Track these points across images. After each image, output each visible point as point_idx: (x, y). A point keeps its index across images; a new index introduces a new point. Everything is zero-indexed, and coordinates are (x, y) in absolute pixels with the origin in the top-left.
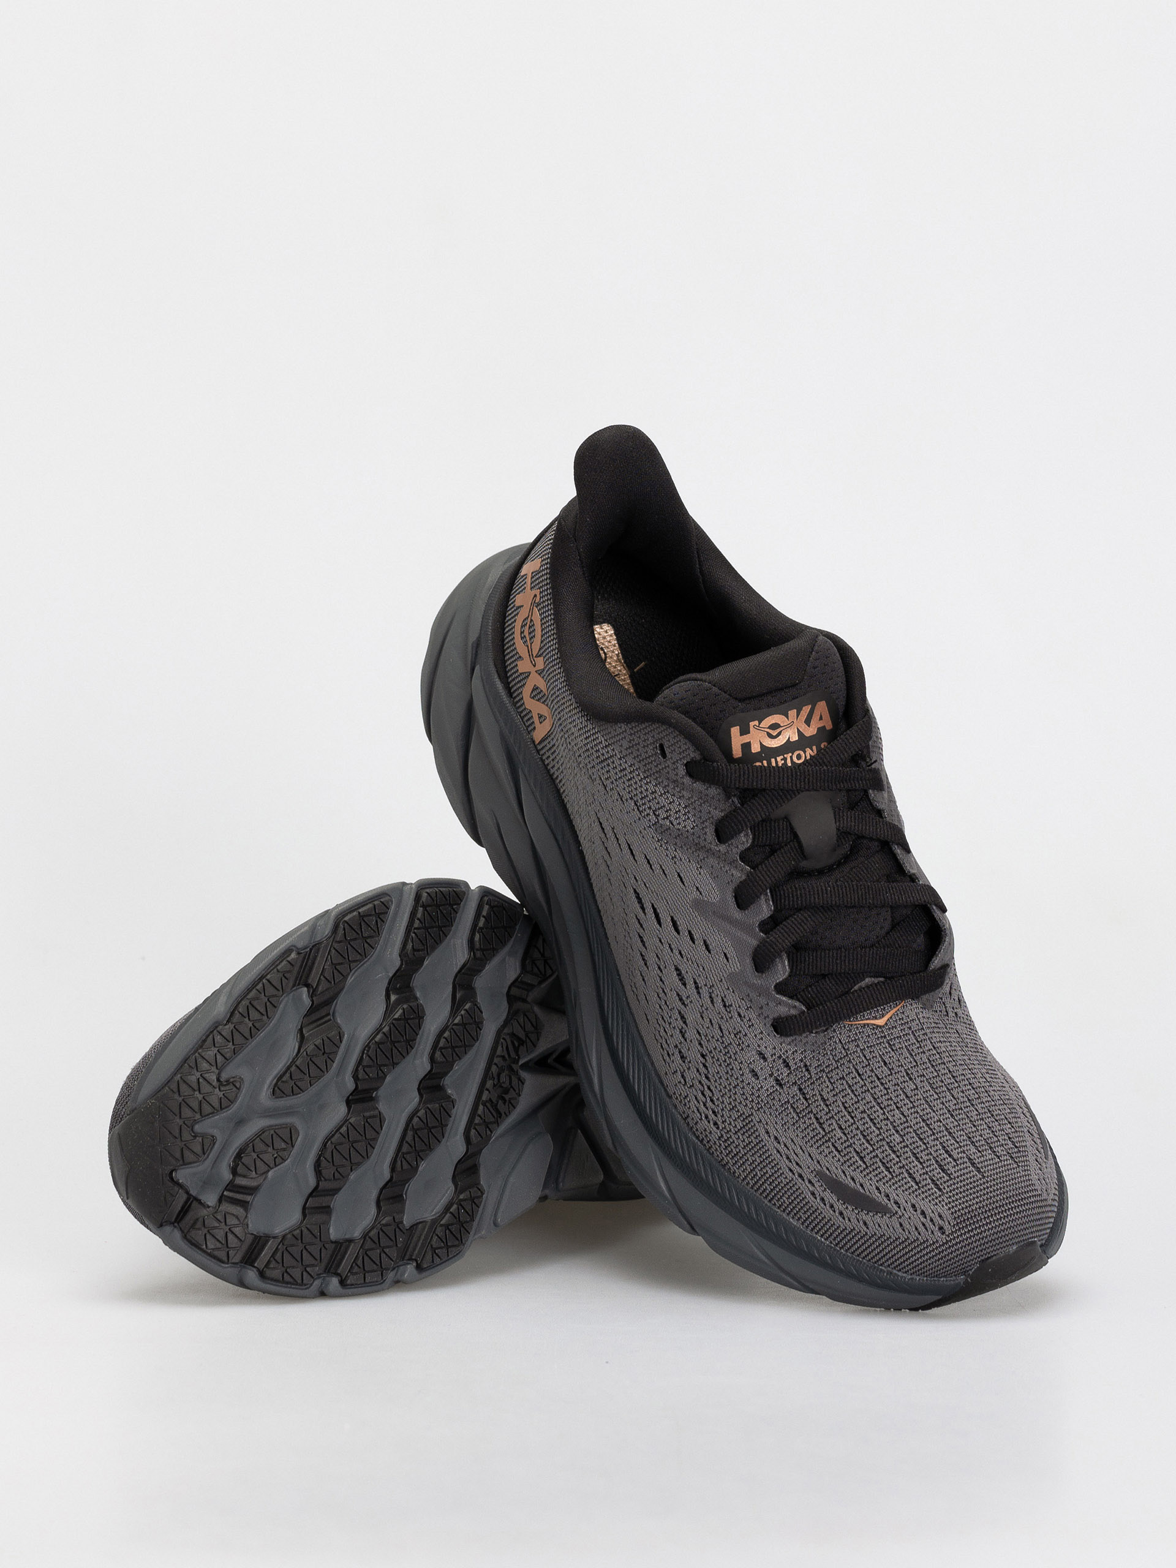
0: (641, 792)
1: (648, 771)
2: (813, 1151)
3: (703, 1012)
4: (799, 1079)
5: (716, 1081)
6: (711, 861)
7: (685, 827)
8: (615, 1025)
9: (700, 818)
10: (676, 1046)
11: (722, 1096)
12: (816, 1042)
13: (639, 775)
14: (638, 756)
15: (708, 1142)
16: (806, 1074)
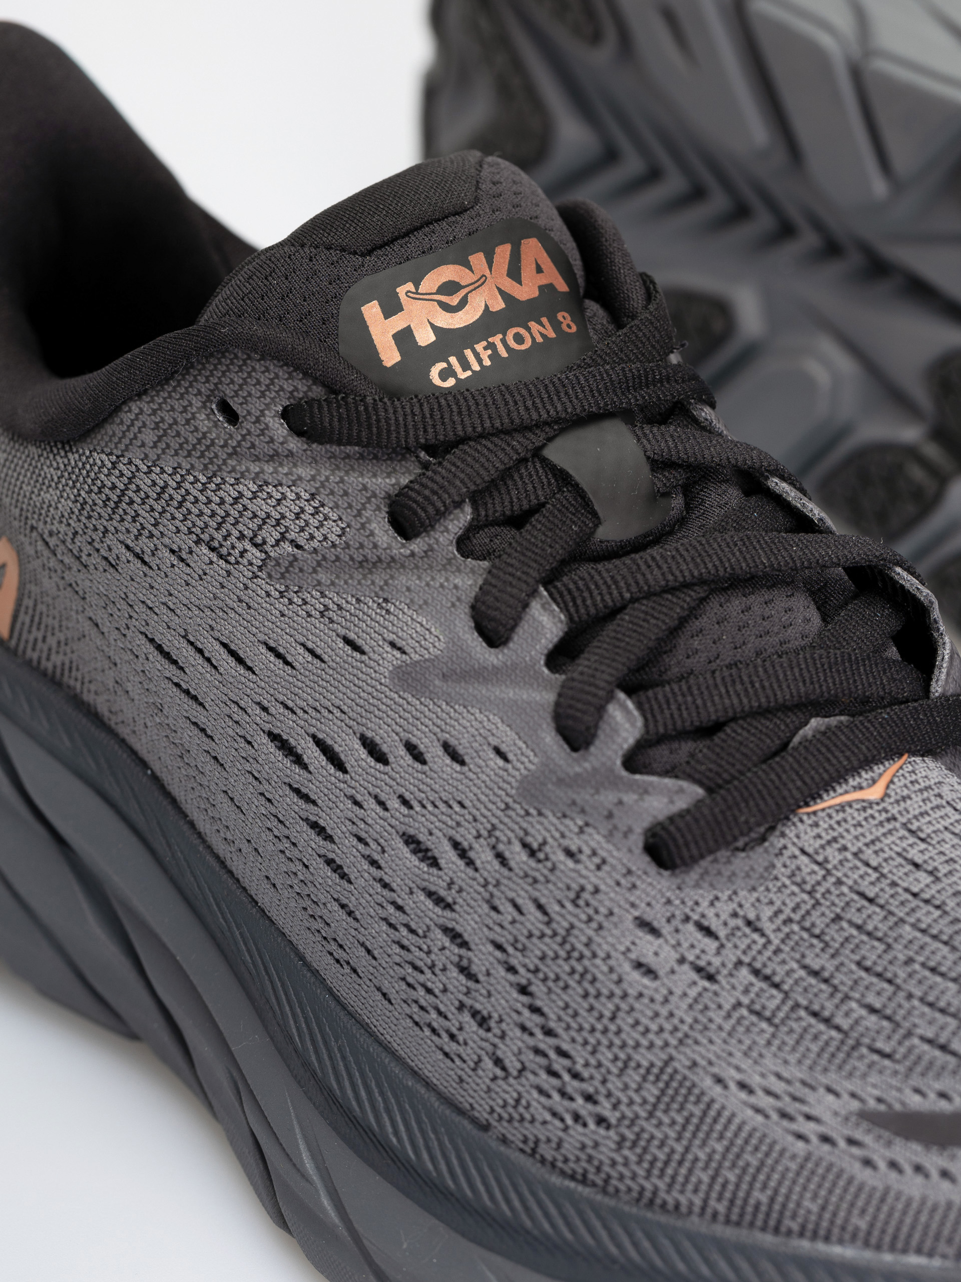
0: (213, 514)
1: (212, 463)
2: (832, 1078)
3: (492, 895)
4: (744, 952)
5: (568, 1028)
6: (403, 580)
7: (326, 538)
8: (326, 1057)
9: (350, 506)
10: (461, 1007)
11: (594, 1052)
12: (752, 869)
13: (197, 480)
14: (181, 445)
15: (598, 1169)
16: (756, 936)
